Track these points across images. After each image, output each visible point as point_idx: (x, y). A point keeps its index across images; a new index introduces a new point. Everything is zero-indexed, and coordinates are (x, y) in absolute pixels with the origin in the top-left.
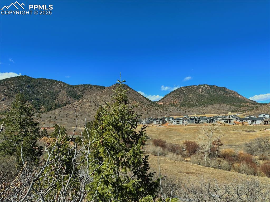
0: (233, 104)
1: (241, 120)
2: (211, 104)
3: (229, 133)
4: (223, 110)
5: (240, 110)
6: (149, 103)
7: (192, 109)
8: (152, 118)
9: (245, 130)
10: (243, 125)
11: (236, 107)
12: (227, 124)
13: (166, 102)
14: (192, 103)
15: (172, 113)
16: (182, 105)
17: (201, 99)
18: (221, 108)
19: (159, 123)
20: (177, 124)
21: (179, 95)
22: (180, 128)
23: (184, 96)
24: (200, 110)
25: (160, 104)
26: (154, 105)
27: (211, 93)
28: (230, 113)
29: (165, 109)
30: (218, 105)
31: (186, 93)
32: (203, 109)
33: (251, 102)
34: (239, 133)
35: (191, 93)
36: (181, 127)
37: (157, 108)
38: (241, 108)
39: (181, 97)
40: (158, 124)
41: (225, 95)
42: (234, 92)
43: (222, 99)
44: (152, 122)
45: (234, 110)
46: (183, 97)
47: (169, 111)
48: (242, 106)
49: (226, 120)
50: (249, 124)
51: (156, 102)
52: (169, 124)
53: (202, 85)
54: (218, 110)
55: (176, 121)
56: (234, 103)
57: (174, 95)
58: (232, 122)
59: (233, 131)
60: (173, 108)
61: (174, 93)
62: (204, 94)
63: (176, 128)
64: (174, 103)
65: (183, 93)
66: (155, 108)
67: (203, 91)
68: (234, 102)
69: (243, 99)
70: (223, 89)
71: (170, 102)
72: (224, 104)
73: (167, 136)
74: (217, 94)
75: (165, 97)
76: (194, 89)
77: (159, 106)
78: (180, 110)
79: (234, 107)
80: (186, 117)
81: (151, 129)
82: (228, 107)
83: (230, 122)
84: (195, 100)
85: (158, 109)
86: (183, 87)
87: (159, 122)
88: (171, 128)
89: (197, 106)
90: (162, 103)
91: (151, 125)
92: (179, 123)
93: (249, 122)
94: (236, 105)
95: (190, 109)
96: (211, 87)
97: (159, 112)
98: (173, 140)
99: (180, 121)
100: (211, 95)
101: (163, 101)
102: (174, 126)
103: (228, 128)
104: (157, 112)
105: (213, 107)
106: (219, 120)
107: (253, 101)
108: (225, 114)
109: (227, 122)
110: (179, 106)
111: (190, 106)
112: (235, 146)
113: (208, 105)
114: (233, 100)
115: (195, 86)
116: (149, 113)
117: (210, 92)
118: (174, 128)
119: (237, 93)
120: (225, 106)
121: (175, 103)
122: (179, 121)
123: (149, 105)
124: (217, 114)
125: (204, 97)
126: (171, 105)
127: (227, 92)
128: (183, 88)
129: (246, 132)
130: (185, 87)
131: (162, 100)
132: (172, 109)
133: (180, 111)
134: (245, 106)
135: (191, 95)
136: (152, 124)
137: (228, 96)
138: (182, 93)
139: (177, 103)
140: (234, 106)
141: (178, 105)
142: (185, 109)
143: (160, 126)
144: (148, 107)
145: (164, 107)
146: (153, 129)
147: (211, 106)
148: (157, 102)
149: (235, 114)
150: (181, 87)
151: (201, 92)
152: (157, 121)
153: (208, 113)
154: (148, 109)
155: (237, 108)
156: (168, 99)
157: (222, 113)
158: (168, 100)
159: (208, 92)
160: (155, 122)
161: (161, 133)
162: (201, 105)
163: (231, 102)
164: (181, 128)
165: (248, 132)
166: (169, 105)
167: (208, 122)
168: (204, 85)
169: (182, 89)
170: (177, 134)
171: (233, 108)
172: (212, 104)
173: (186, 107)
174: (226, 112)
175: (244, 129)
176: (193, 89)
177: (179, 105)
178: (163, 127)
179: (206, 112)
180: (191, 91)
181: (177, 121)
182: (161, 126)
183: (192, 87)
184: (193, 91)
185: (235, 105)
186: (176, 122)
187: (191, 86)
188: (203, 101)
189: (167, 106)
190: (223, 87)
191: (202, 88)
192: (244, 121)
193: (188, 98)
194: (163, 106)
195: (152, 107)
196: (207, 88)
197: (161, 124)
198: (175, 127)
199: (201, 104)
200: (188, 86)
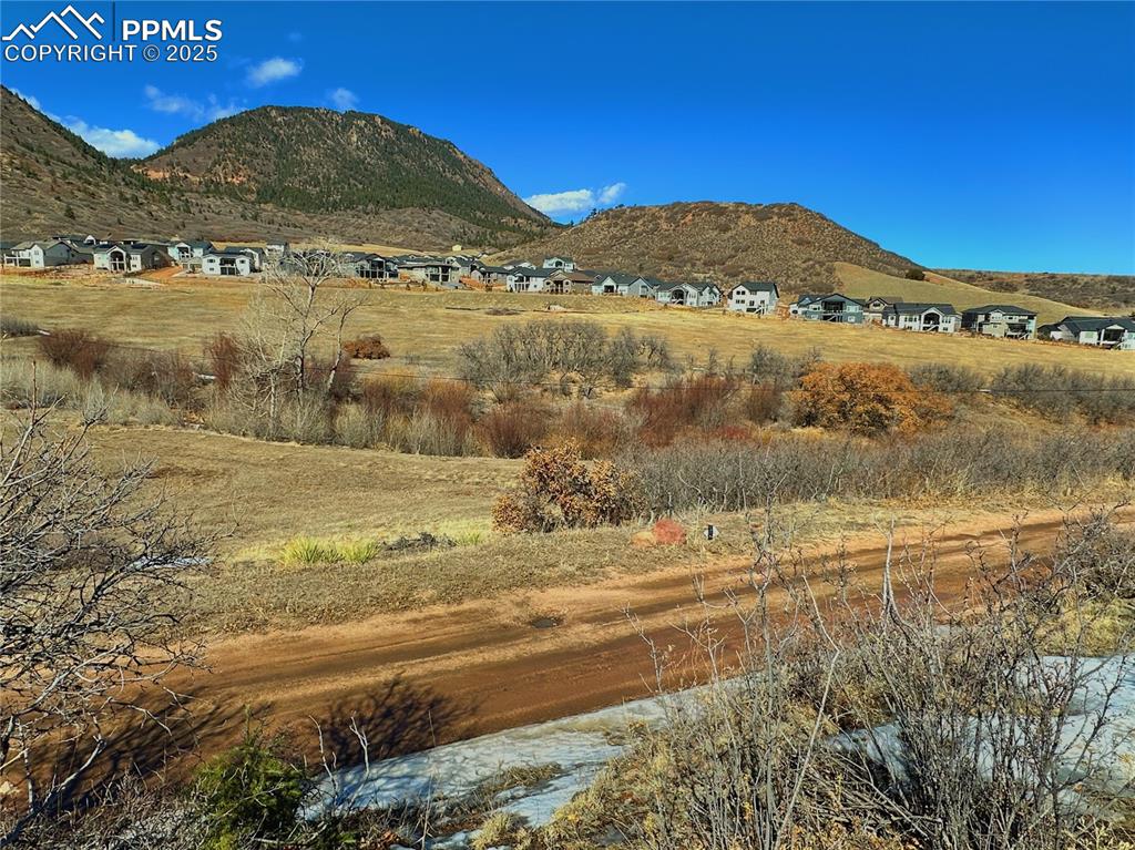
0: (475, 216)
1: (484, 274)
2: (394, 206)
3: (431, 316)
4: (437, 234)
5: (492, 241)
6: (83, 163)
7: (311, 218)
8: (90, 238)
9: (487, 306)
10: (489, 289)
11: (482, 230)
12: (433, 284)
13: (188, 172)
14: (314, 191)
15: (216, 224)
16: (267, 194)
17: (356, 180)
18: (429, 227)
19: (124, 262)
20: (223, 273)
21: (253, 143)
22: (231, 291)
23: (280, 155)
24: (347, 224)
25: (154, 175)
26: (118, 176)
27: (398, 158)
28: (457, 248)
29: (175, 203)
30: (421, 214)
31: (289, 139)
32: (360, 221)
33: (534, 216)
34: (465, 318)
35: (312, 142)
36: (239, 286)
37: (129, 193)
38: (499, 235)
39: (266, 156)
40: (122, 267)
41: (449, 175)
42: (481, 167)
43: (438, 190)
44: (87, 260)
45: (473, 238)
46: (273, 159)
47: (201, 217)
48: (503, 227)
49: (434, 272)
50: (509, 289)
51: (128, 162)
52: (183, 273)
53: (360, 116)
54: (417, 231)
55: (218, 260)
56: (479, 214)
57: (227, 140)
58: (454, 276)
59: (447, 311)
60: (219, 203)
61: (229, 130)
62: (369, 159)
63: (212, 290)
64: (229, 180)
65: (277, 137)
66: (121, 194)
67: (365, 143)
68: (479, 209)
69: (509, 201)
70: (444, 149)
71: (209, 171)
72: (441, 212)
73: (153, 322)
74: (422, 166)
75: (182, 145)
76: (325, 126)
77: (145, 184)
78: (255, 218)
79: (475, 228)
80: (277, 247)
81: (72, 288)
82: (456, 224)
83: (445, 278)
84: (329, 179)
85: (136, 199)
86: (273, 107)
87: (128, 256)
88: (187, 289)
89: (335, 206)
90: (167, 175)
91: (78, 271)
92: (232, 272)
93: (509, 282)
94: (483, 220)
95: (301, 217)
96: (401, 130)
97: (142, 214)
98: (174, 339)
99: (238, 261)
100: (396, 167)
101: (170, 164)
102: (207, 281)
103: (432, 297)
104: (130, 215)
105: (401, 218)
106: (408, 268)
107: (539, 213)
108: (440, 249)
109: (434, 278)
110: (253, 197)
111: (305, 203)
112: (432, 359)
113: (382, 210)
114: (477, 199)
115: (333, 112)
116: (84, 213)
117: (392, 154)
118: (204, 289)
119: (491, 173)
120: (447, 219)
121: (236, 182)
122: (233, 262)
123: (85, 169)
124: (410, 246)
125: (366, 170)
126: (212, 188)
127: (457, 165)
128: (274, 113)
129: (488, 314)
130: (284, 111)
131: (167, 158)
132: (219, 206)
133: (255, 222)
134: (513, 230)
135: (310, 154)
136: (84, 267)
137: (461, 182)
138: (272, 137)
139: (242, 183)
140: (478, 222)
141: (250, 191)
142: (280, 214)
143: (128, 280)
144: (72, 179)
145: (175, 194)
146: (85, 290)
147: (394, 213)
148: (139, 162)
149: (476, 252)
150: (265, 108)
151: (357, 146)
152: (117, 256)
153: (376, 241)
154: (76, 192)
155: (484, 234)
156: (198, 154)
157: (430, 245)
158: (200, 160)
159: (387, 151)
160: (102, 260)
161: (123, 309)
162: (351, 205)
163: (467, 205)
164: (237, 290)
165: (497, 313)
166: (203, 189)
167: (362, 272)
168: (370, 118)
169: (268, 117)
170: (207, 316)
171: (473, 231)
172: (397, 203)
173: (283, 206)
174: (446, 243)
175: (483, 302)
176: (321, 126)
177: (255, 196)
178: (146, 283)
179: (369, 236)
180: (310, 132)
181: (224, 262)
182: (136, 280)
183: (317, 116)
184: (320, 135)
185: (480, 219)
186: (217, 266)
187: (312, 111)
188: (360, 186)
189: (191, 191)
190: (445, 142)
191: (361, 128)
192: (494, 275)
193: (300, 164)
194: (169, 185)
195: (97, 185)
196: (383, 133)
197: (139, 268)
198: (209, 285)
199: (352, 202)
200: (300, 109)
